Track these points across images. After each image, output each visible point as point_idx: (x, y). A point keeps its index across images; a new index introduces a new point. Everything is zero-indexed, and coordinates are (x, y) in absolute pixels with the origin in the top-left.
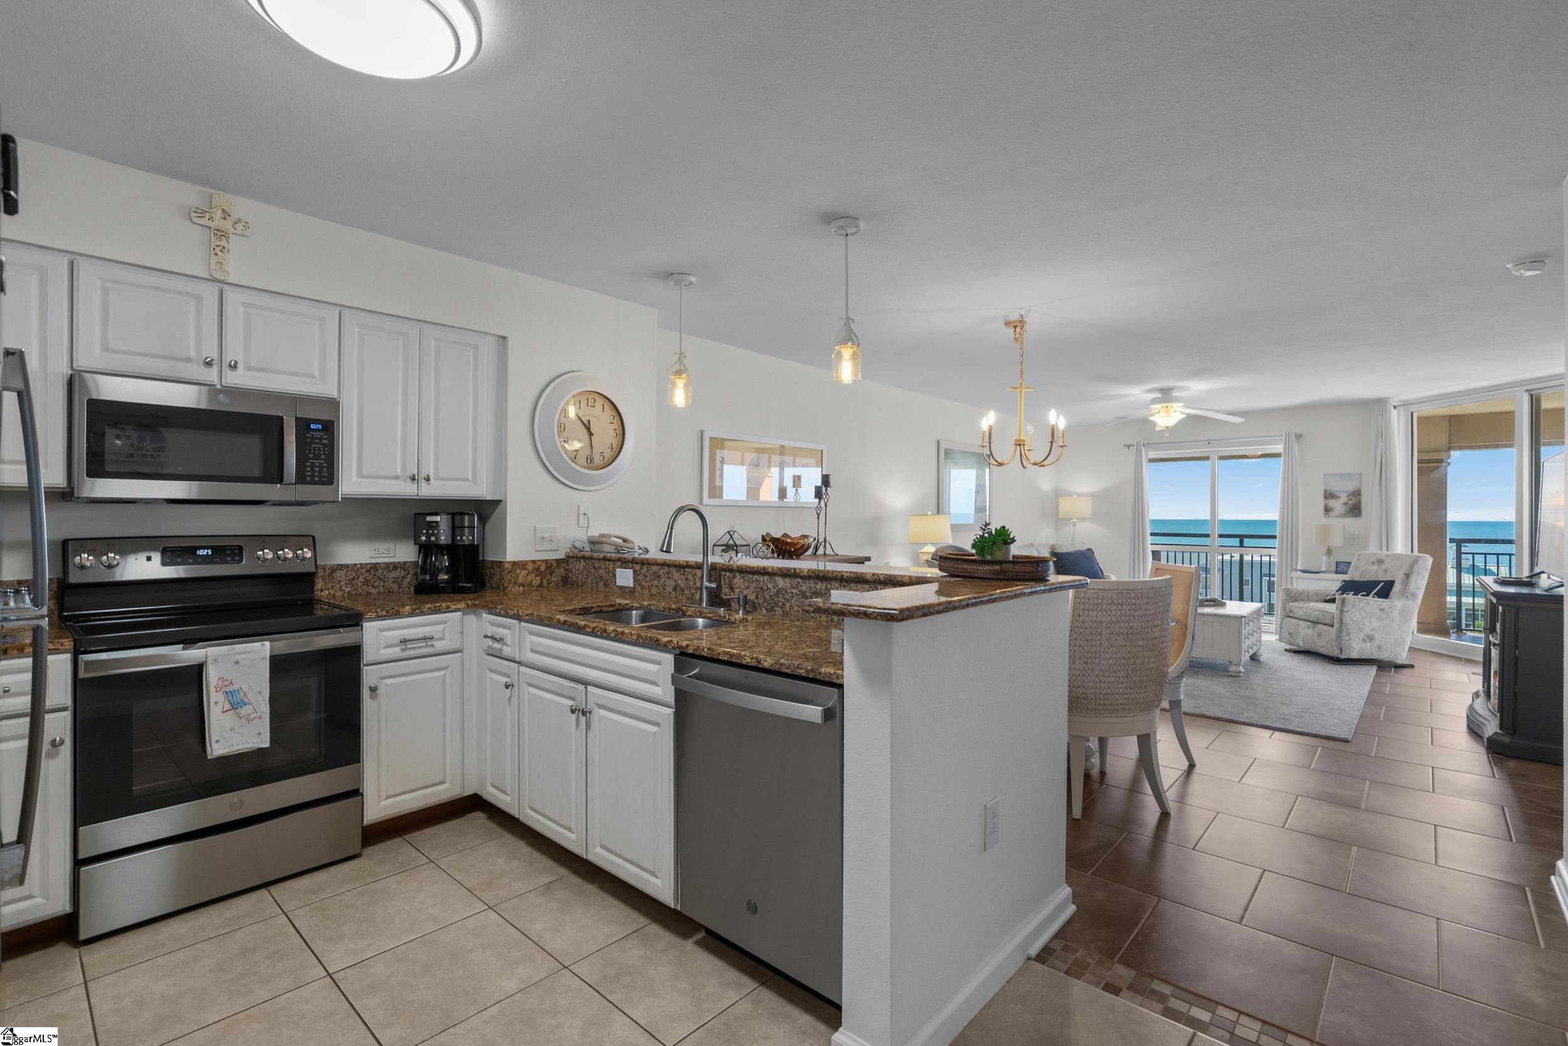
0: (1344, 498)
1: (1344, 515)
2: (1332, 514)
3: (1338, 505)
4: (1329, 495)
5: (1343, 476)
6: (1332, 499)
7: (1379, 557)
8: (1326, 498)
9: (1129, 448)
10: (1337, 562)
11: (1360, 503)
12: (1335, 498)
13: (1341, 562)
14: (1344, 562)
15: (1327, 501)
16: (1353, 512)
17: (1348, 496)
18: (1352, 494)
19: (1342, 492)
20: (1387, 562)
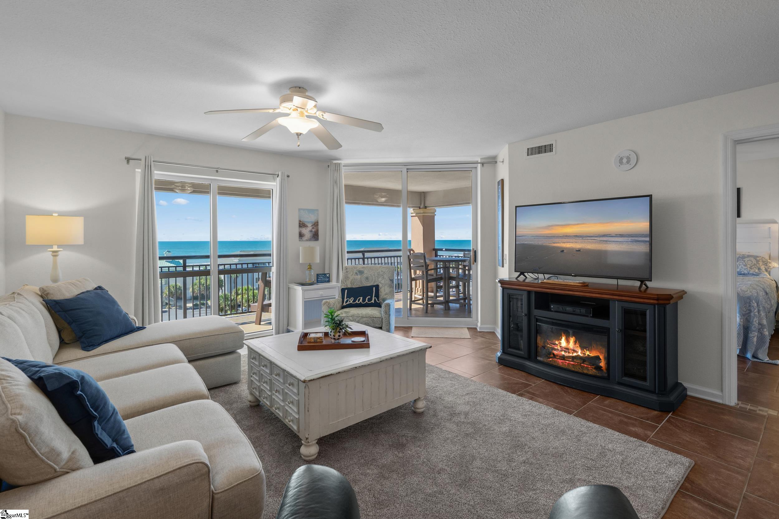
0: (310, 228)
1: (310, 240)
2: (305, 238)
3: (307, 232)
4: (302, 224)
5: (311, 211)
6: (304, 227)
7: (358, 268)
8: (300, 226)
9: (128, 162)
10: (317, 274)
11: (318, 230)
12: (305, 227)
13: (320, 274)
14: (322, 274)
15: (301, 229)
16: (315, 238)
17: (312, 226)
18: (314, 225)
19: (309, 222)
20: (365, 273)
